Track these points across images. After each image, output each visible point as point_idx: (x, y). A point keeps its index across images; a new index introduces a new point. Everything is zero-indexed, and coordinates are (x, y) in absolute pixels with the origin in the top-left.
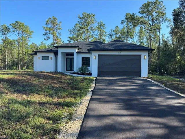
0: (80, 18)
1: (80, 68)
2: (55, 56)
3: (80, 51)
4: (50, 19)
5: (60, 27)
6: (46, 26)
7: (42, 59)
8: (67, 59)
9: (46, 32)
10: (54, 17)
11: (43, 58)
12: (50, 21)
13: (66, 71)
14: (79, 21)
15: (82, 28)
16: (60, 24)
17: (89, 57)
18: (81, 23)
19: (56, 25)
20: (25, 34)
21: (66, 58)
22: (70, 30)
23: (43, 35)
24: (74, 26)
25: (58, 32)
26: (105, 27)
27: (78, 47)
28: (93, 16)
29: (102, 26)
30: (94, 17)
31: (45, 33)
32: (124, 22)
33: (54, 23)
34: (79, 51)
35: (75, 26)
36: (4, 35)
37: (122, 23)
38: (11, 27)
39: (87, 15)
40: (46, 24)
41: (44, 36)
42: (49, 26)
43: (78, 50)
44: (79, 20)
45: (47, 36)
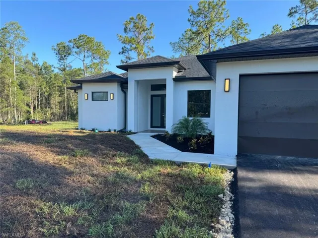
0: (193, 13)
1: (181, 123)
2: (122, 90)
3: (184, 75)
4: (132, 19)
5: (150, 33)
6: (124, 35)
7: (93, 100)
8: (154, 98)
9: (125, 47)
10: (141, 15)
11: (95, 97)
12: (132, 24)
13: (152, 127)
14: (192, 18)
15: (198, 33)
16: (151, 28)
17: (209, 91)
18: (194, 23)
19: (144, 30)
20: (98, 57)
21: (152, 96)
22: (174, 44)
23: (119, 53)
24: (181, 35)
25: (146, 44)
26: (248, 31)
27: (177, 63)
28: (222, 4)
29: (242, 28)
30: (223, 7)
31: (123, 49)
32: (296, 12)
33: (139, 27)
34: (180, 74)
35: (184, 34)
36: (62, 61)
37: (290, 14)
38: (71, 45)
39: (209, 4)
40: (125, 30)
41: (121, 55)
42: (131, 34)
43: (179, 72)
44: (190, 18)
45: (126, 54)
